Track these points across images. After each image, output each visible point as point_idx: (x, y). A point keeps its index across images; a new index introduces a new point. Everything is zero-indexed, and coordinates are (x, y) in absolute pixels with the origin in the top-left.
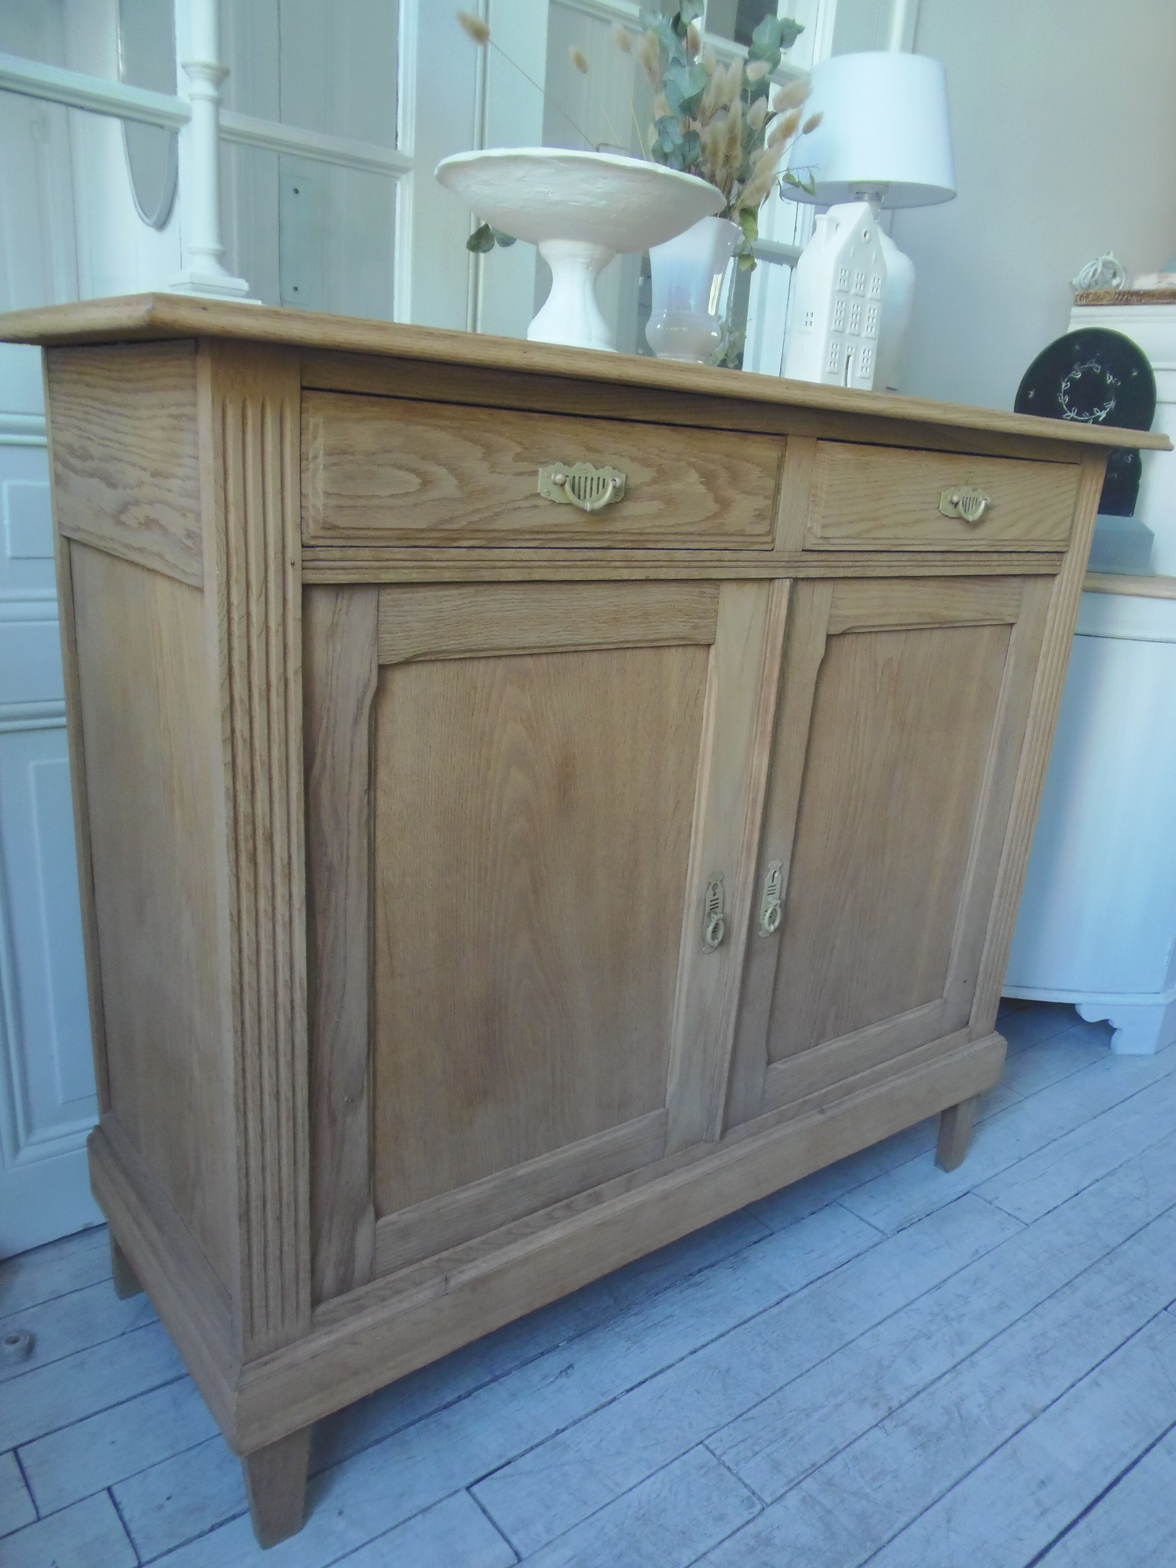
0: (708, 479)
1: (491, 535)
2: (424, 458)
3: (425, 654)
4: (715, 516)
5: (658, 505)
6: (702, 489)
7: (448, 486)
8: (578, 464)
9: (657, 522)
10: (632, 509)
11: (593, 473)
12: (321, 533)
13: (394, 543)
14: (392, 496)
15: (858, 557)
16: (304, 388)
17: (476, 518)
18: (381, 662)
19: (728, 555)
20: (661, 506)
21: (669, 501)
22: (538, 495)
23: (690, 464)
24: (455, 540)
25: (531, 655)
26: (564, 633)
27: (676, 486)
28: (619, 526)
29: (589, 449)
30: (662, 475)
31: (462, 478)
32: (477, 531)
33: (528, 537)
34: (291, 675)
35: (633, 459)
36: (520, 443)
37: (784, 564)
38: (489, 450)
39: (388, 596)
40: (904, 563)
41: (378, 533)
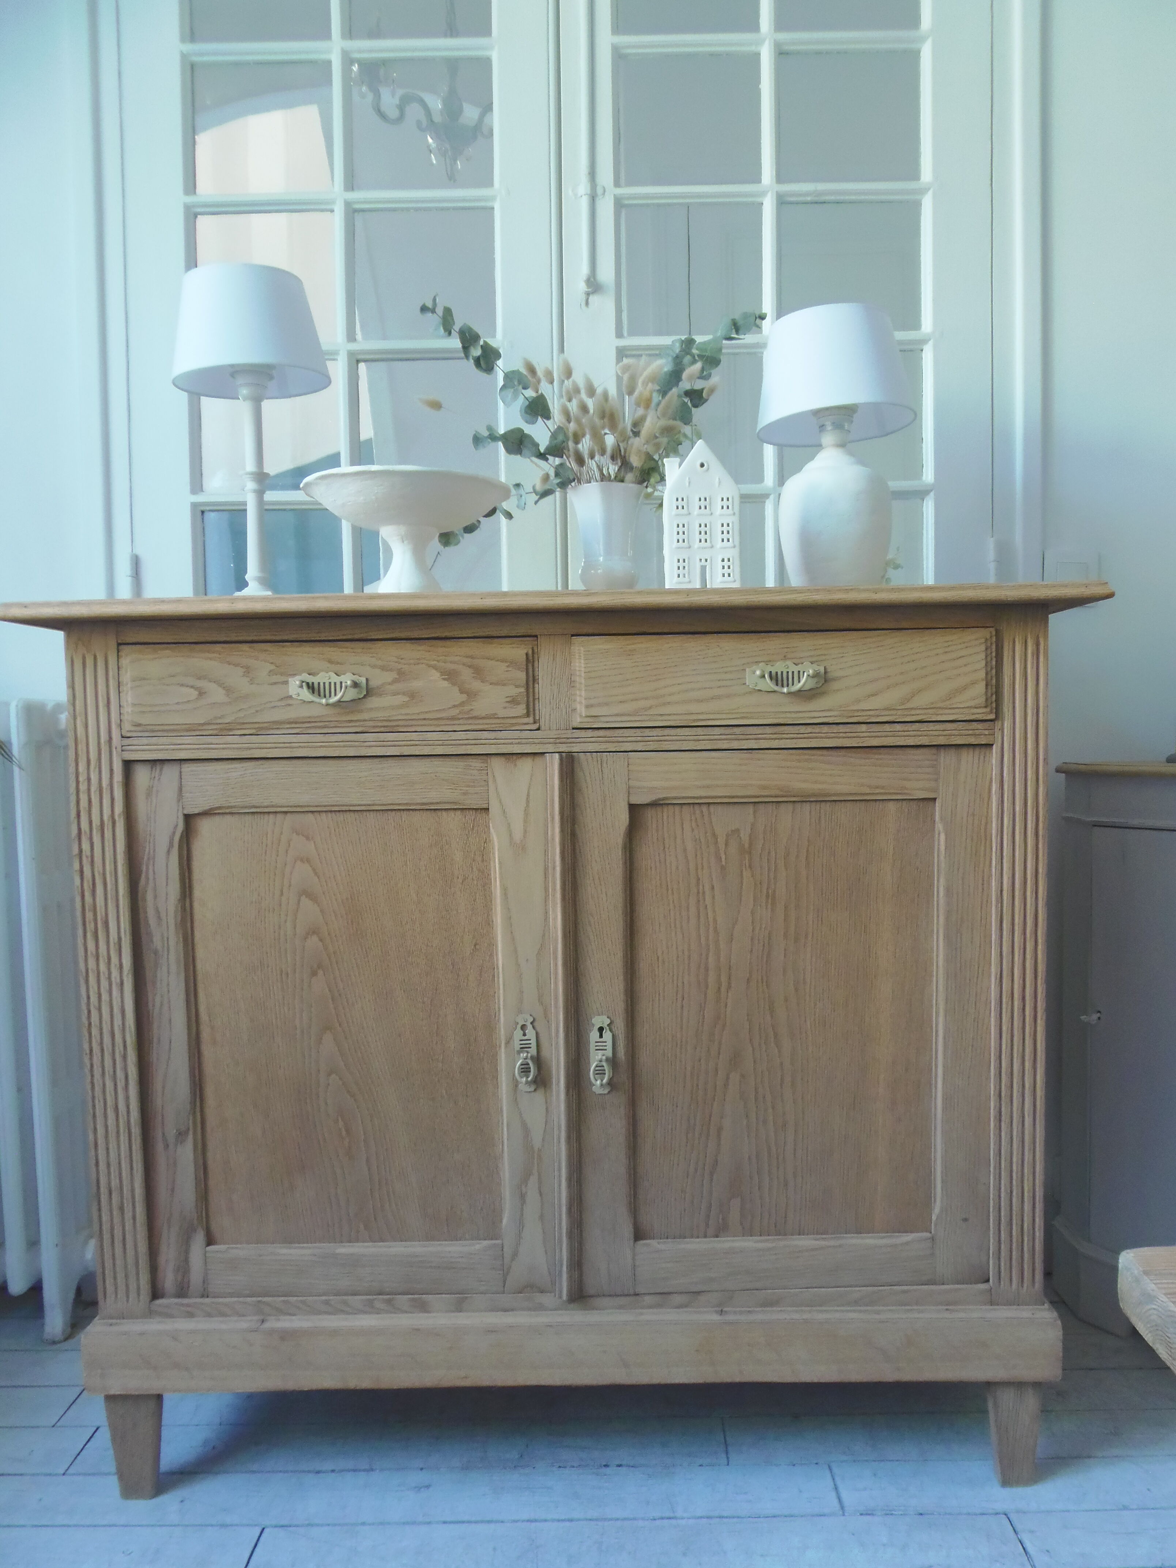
0: (450, 676)
1: (257, 726)
2: (199, 678)
3: (219, 808)
4: (462, 704)
5: (401, 699)
6: (446, 684)
7: (217, 694)
8: (322, 674)
9: (403, 711)
10: (374, 702)
11: (335, 679)
12: (133, 728)
13: (185, 734)
14: (178, 703)
15: (647, 732)
16: (119, 644)
17: (241, 714)
18: (186, 812)
19: (485, 734)
20: (406, 699)
21: (412, 695)
22: (291, 697)
23: (429, 666)
24: (230, 730)
25: (312, 812)
26: (334, 796)
27: (416, 685)
28: (365, 716)
29: (330, 662)
30: (402, 675)
31: (228, 690)
32: (244, 723)
33: (288, 726)
34: (116, 818)
35: (374, 667)
36: (272, 663)
37: (552, 740)
38: (248, 670)
39: (187, 768)
40: (716, 737)
41: (172, 727)
